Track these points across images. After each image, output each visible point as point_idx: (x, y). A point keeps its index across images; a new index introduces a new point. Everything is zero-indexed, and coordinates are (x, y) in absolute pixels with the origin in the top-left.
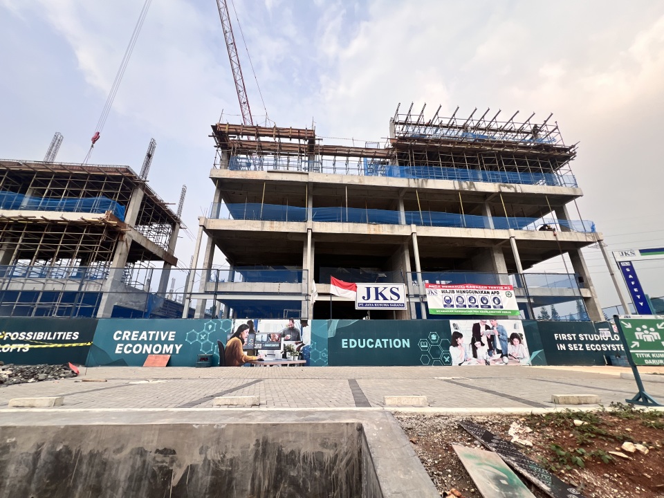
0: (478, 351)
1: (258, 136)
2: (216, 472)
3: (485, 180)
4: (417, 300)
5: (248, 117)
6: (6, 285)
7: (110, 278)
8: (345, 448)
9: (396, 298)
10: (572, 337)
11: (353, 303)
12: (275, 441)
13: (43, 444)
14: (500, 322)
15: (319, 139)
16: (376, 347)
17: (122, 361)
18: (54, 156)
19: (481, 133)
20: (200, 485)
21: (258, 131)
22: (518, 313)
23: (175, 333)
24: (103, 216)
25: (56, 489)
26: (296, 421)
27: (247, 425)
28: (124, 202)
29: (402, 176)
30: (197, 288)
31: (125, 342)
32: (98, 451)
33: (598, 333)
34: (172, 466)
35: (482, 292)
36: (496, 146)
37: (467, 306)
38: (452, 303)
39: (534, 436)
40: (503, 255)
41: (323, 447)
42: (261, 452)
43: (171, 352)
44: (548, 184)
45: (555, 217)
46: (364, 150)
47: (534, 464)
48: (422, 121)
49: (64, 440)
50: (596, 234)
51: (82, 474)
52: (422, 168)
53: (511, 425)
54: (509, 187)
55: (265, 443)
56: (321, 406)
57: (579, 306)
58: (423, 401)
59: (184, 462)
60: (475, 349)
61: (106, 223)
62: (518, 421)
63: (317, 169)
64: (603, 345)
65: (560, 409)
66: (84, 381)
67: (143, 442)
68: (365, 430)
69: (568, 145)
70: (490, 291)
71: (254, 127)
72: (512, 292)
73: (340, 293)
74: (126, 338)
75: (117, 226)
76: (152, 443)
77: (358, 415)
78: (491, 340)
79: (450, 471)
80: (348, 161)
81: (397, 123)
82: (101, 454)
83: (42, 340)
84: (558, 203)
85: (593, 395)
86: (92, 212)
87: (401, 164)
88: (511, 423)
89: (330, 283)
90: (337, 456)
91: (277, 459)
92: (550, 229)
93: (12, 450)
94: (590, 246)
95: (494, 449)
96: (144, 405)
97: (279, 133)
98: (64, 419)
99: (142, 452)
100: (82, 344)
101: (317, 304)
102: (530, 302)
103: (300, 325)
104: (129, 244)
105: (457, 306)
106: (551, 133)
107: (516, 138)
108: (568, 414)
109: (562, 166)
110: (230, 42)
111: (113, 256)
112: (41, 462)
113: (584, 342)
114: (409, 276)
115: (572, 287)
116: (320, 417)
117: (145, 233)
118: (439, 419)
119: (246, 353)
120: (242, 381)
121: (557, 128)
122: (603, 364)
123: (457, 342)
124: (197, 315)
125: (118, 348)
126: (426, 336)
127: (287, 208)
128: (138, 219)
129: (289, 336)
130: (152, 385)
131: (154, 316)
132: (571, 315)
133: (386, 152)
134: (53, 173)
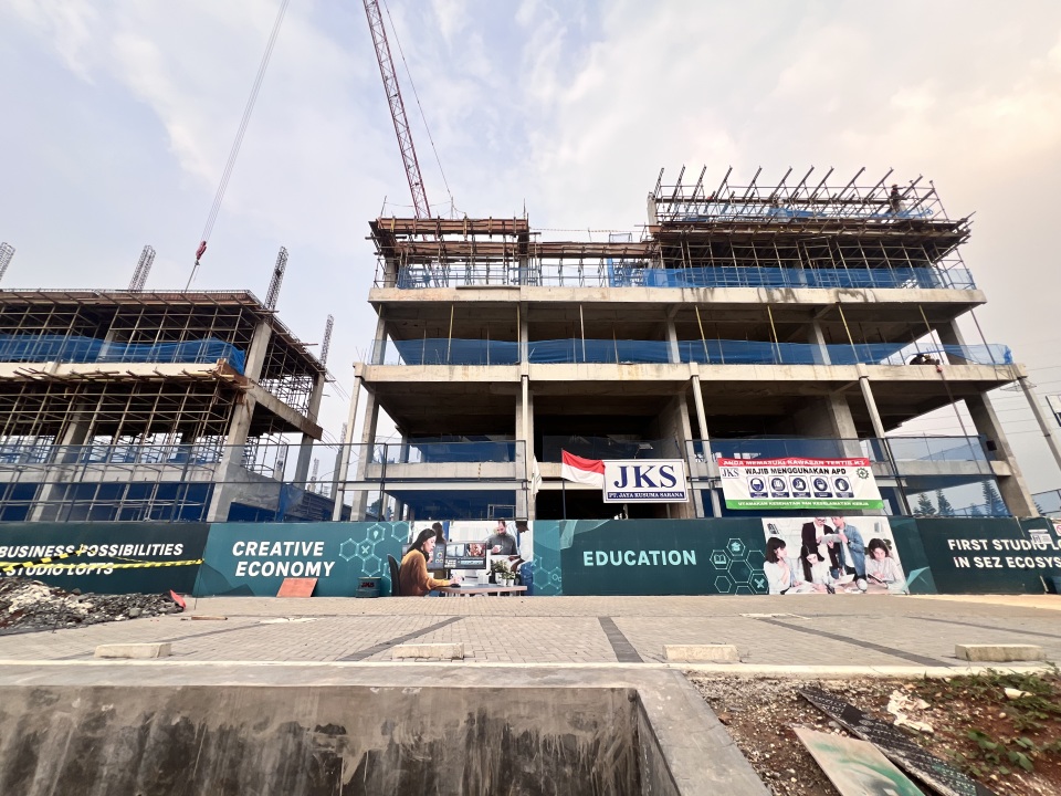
0: (814, 570)
1: (441, 233)
2: (408, 764)
3: (811, 284)
4: (705, 486)
5: (422, 205)
6: (79, 475)
7: (224, 461)
8: (610, 729)
9: (669, 483)
10: (981, 544)
11: (599, 493)
12: (498, 716)
13: (152, 714)
14: (850, 520)
15: (535, 234)
16: (639, 564)
17: (245, 589)
18: (143, 282)
19: (801, 207)
20: (384, 784)
21: (440, 227)
22: (880, 505)
23: (322, 543)
24: (213, 367)
25: (173, 784)
26: (529, 683)
27: (453, 689)
28: (244, 345)
29: (672, 285)
30: (353, 473)
31: (250, 559)
32: (231, 726)
33: (1029, 538)
34: (341, 752)
35: (815, 471)
36: (829, 228)
37: (791, 494)
38: (764, 491)
39: (934, 716)
40: (848, 408)
41: (576, 727)
42: (476, 734)
43: (318, 574)
44: (923, 286)
45: (938, 341)
46: (608, 247)
47: (941, 763)
48: (701, 194)
49: (182, 708)
50: (1014, 366)
51: (209, 761)
52: (703, 270)
53: (891, 696)
54: (853, 295)
55: (483, 719)
56: (561, 660)
57: (988, 492)
58: (730, 653)
59: (360, 746)
60: (807, 566)
61: (218, 377)
62: (902, 690)
63: (534, 281)
64: (1037, 559)
65: (977, 670)
66: (194, 618)
67: (297, 715)
68: (643, 700)
69: (953, 219)
70: (830, 469)
71: (434, 220)
72: (868, 468)
73: (576, 476)
74: (251, 552)
75: (234, 382)
76: (310, 716)
77: (627, 675)
78: (835, 550)
79: (793, 771)
80: (582, 265)
81: (659, 201)
82: (236, 731)
83: (132, 556)
84: (942, 317)
85: (1032, 646)
86: (198, 362)
87: (669, 266)
88: (891, 692)
89: (560, 461)
90: (597, 742)
91: (503, 744)
92: (929, 361)
93: (109, 722)
94: (1003, 387)
95: (865, 736)
96: (289, 656)
97: (472, 227)
98: (179, 676)
99: (295, 729)
100: (189, 563)
101: (542, 495)
102: (900, 487)
103: (516, 530)
104: (252, 408)
105: (774, 495)
106: (923, 200)
107: (862, 212)
108: (992, 678)
109: (946, 255)
110: (393, 93)
111: (229, 428)
112: (150, 742)
113: (1003, 554)
114: (690, 447)
115: (974, 459)
116: (568, 678)
117: (274, 391)
118: (764, 684)
119: (431, 575)
120: (429, 618)
121: (933, 191)
122: (1040, 591)
123: (775, 555)
124: (355, 515)
125: (239, 568)
126: (723, 546)
127: (488, 343)
128: (264, 369)
129: (498, 547)
130: (295, 625)
131: (290, 518)
132: (974, 507)
133: (643, 248)
134: (142, 306)
